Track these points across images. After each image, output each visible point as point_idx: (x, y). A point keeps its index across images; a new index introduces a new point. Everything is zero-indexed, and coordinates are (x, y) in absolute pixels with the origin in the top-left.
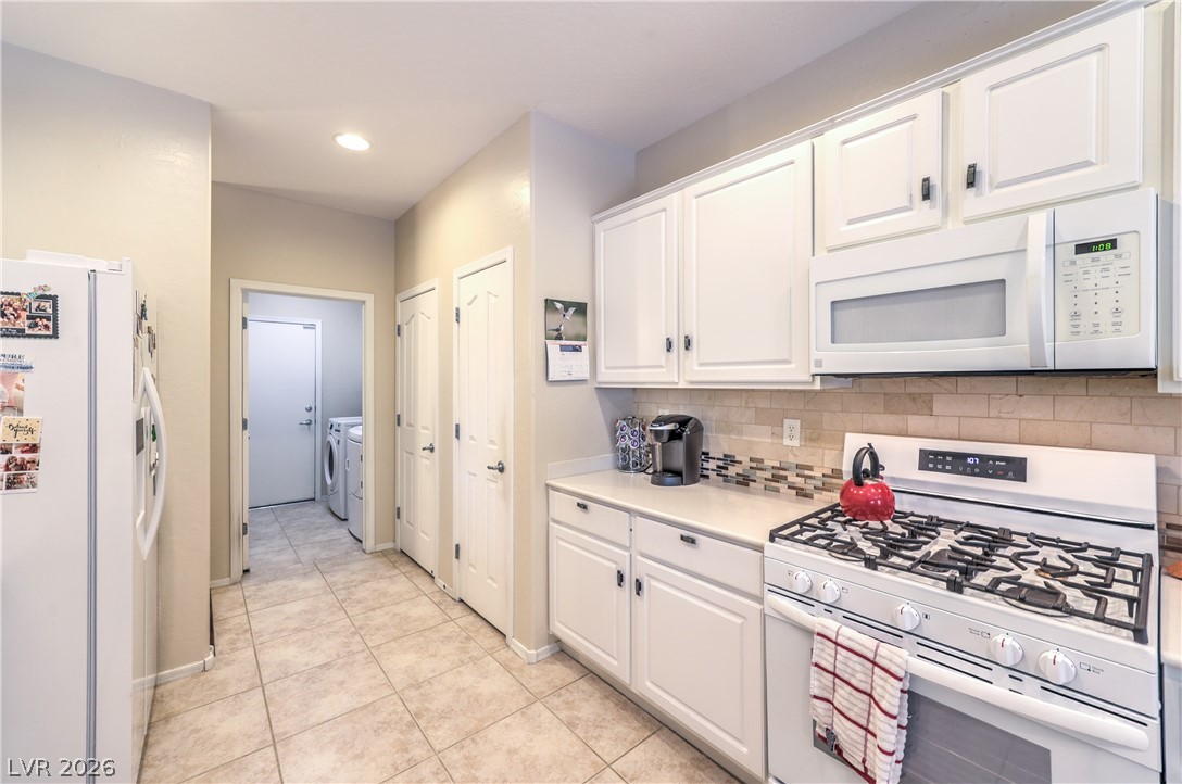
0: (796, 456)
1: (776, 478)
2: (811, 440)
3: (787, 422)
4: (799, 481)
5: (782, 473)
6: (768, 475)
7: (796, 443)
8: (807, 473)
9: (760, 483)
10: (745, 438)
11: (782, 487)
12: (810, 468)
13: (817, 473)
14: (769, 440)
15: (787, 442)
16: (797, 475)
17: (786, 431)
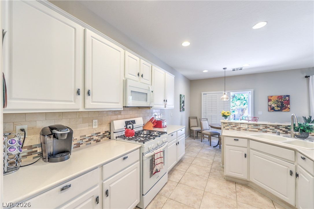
0: (96, 131)
1: (90, 140)
2: (100, 125)
3: (94, 121)
4: (97, 138)
5: (92, 137)
6: (87, 140)
7: (96, 127)
8: (99, 135)
9: (84, 144)
10: (78, 129)
11: (92, 142)
12: (100, 133)
13: (101, 134)
14: (88, 128)
15: (94, 127)
16: (96, 136)
17: (94, 124)
